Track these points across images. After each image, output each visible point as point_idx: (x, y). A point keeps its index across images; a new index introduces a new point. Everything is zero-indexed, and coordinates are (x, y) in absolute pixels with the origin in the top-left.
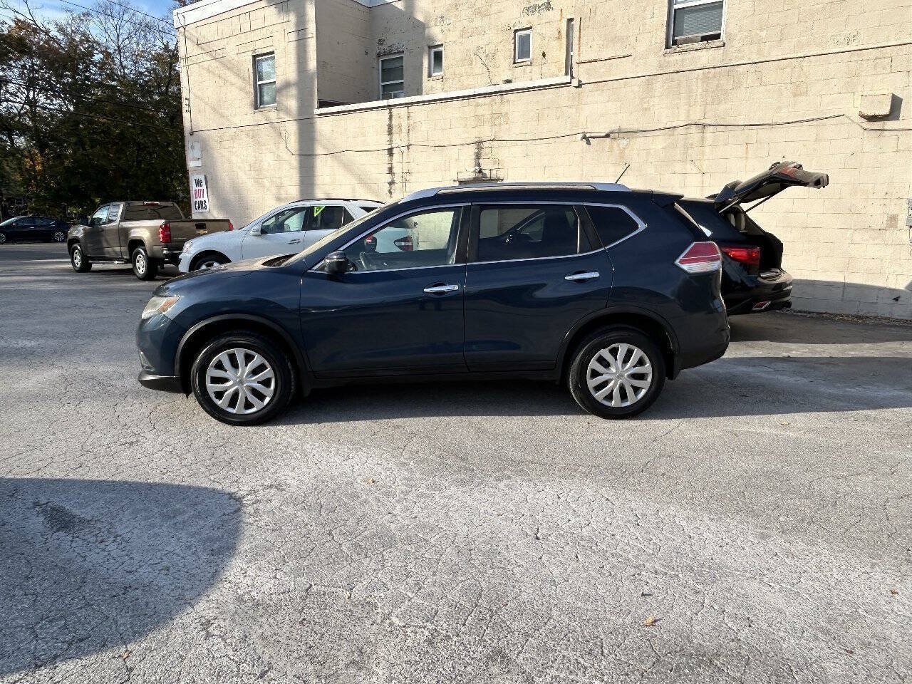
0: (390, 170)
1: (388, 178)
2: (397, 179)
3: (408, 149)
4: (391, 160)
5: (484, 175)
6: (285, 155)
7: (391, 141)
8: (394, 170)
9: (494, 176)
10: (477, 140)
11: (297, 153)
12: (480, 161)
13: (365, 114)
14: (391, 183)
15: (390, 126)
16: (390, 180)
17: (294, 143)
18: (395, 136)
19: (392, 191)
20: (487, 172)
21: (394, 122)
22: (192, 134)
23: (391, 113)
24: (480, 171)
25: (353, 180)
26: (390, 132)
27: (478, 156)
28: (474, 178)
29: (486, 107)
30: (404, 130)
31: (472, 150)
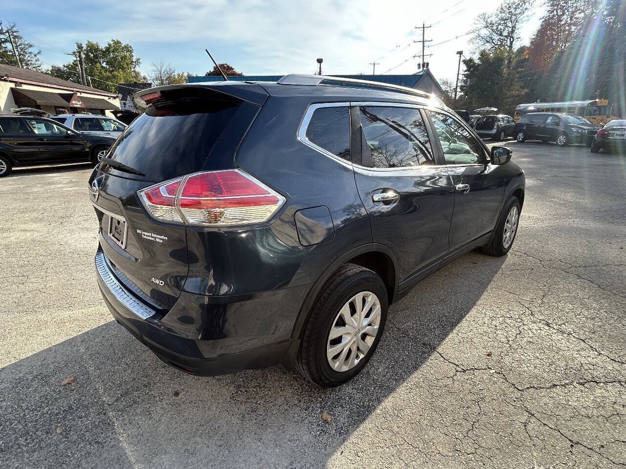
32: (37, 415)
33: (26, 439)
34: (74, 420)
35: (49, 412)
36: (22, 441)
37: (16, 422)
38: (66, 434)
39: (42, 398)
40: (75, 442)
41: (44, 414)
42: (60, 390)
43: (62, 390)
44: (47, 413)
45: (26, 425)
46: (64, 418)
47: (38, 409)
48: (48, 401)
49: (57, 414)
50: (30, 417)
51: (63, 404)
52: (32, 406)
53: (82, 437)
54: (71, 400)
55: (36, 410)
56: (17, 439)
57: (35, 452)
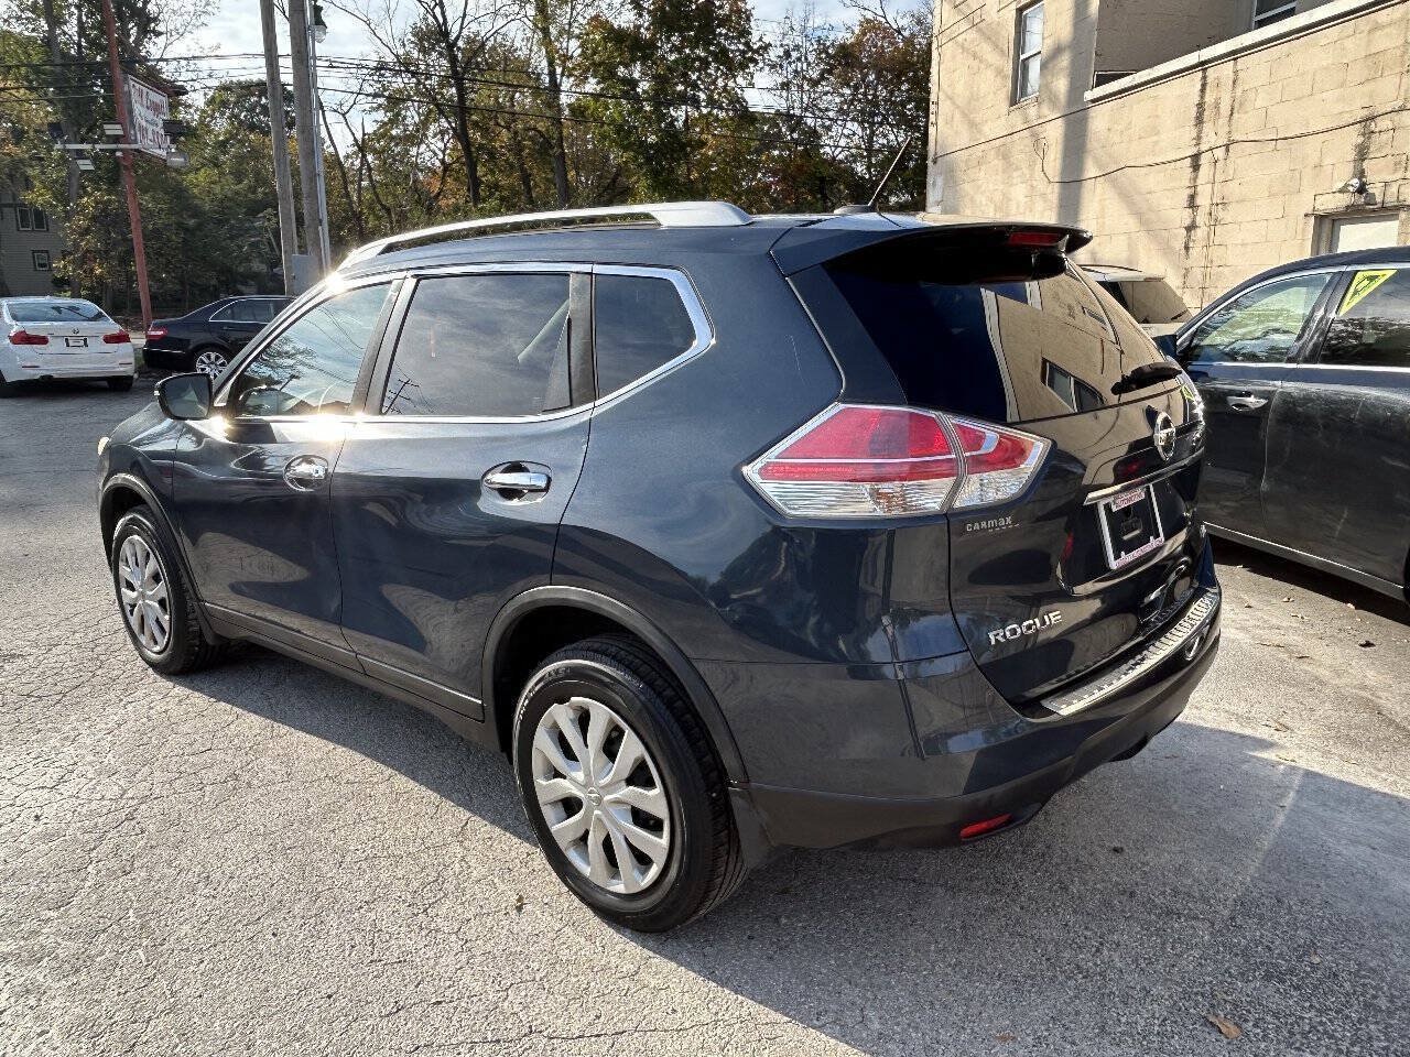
0: (1192, 203)
1: (1185, 217)
2: (1201, 219)
3: (1227, 150)
4: (1195, 179)
5: (1370, 199)
6: (1041, 185)
7: (1199, 138)
8: (1199, 201)
9: (1391, 200)
10: (1365, 113)
11: (1057, 179)
12: (1366, 164)
13: (1161, 90)
14: (1191, 228)
15: (1201, 105)
16: (1188, 222)
17: (1054, 160)
18: (1207, 128)
19: (1191, 245)
20: (1375, 190)
21: (1209, 98)
22: (935, 162)
23: (1204, 78)
24: (1361, 190)
25: (1131, 223)
26: (1199, 120)
27: (1362, 153)
28: (1347, 207)
29: (1393, 30)
30: (1225, 109)
31: (1353, 137)
32: (1330, 1020)
33: (1375, 997)
34: (1280, 954)
35: (1307, 1004)
36: (1383, 1003)
37: (1376, 1044)
38: (1311, 947)
39: (1298, 1045)
40: (1307, 928)
41: (1318, 1010)
42: (1256, 1026)
43: (1251, 1024)
44: (1311, 1006)
45: (1360, 1021)
46: (1291, 971)
47: (1320, 1028)
48: (1292, 1024)
49: (1297, 988)
50: (1344, 1029)
51: (1272, 995)
52: (1328, 1048)
53: (1293, 925)
54: (1254, 989)
55: (1326, 1032)
56: (1390, 1014)
57: (1371, 968)
